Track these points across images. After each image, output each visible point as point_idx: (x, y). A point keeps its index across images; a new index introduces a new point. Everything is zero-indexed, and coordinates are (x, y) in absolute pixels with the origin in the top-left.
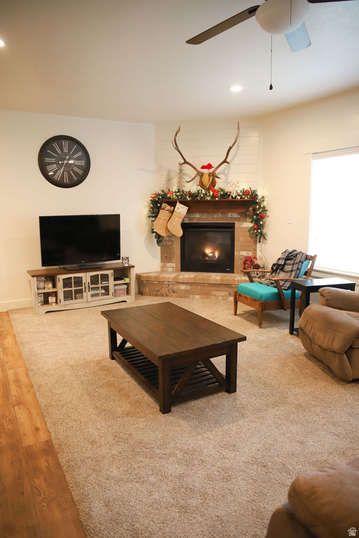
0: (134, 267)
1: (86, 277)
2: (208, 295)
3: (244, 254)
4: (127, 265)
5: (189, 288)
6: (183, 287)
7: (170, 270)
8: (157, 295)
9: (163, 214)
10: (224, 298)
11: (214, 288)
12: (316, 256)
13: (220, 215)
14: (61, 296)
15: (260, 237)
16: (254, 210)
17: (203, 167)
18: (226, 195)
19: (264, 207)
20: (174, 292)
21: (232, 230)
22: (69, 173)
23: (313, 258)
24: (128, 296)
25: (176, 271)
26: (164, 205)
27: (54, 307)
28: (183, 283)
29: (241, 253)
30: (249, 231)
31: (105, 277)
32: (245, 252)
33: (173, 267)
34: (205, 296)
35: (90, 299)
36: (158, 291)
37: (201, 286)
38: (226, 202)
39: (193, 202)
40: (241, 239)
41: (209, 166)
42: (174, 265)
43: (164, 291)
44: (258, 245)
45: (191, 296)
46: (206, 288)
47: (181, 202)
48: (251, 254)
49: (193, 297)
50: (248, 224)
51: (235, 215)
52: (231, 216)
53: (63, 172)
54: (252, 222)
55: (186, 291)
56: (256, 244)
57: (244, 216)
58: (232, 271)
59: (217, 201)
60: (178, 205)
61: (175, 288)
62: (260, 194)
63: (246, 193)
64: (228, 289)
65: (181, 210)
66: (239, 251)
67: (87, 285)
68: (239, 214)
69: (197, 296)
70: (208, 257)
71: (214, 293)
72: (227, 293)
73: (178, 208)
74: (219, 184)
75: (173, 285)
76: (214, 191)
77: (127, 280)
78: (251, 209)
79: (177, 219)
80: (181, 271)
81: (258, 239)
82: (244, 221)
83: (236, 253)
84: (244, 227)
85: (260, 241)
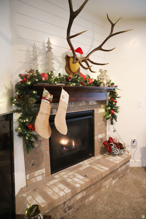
3: (100, 136)
7: (40, 178)
10: (110, 183)
13: (84, 104)
15: (112, 120)
25: (47, 176)
33: (43, 174)
34: (97, 193)
37: (95, 184)
40: (99, 124)
42: (43, 171)
46: (98, 184)
48: (103, 135)
50: (102, 110)
51: (94, 103)
57: (100, 103)
58: (93, 155)
60: (63, 93)
66: (97, 135)
69: (91, 198)
70: (64, 146)
71: (104, 185)
73: (64, 98)
80: (51, 174)
81: (109, 121)
82: (100, 107)
83: (96, 138)
84: (100, 113)
85: (112, 123)
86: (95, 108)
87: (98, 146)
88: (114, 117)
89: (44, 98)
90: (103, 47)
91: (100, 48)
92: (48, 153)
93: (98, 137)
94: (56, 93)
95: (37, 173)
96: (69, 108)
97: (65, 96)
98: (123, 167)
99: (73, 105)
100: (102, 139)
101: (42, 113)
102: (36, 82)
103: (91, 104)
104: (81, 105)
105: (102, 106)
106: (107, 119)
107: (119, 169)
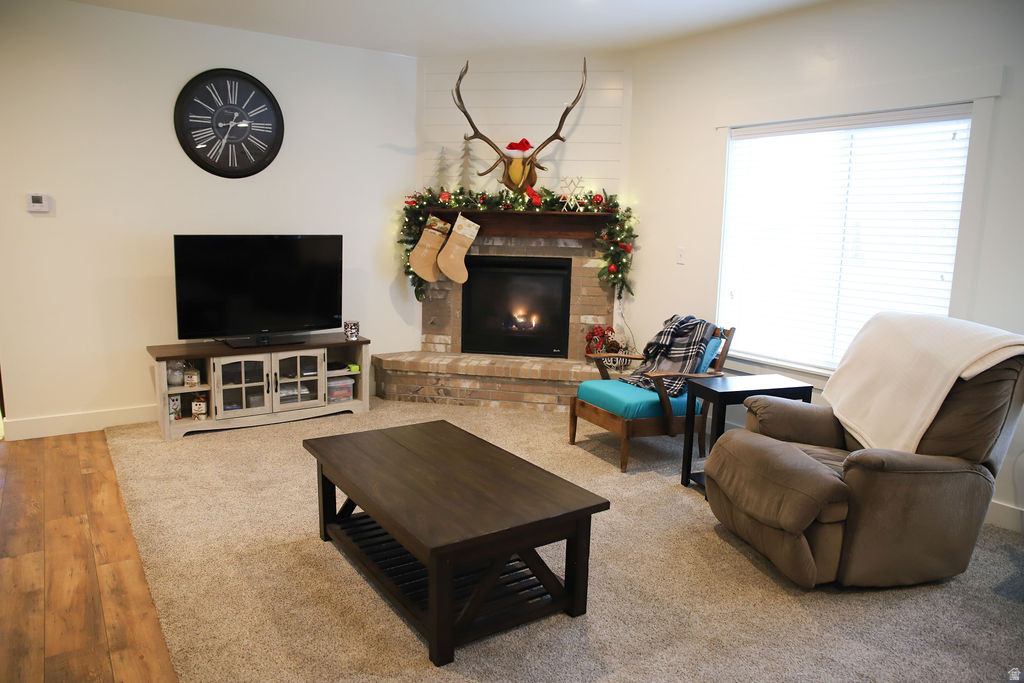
0: (368, 342)
1: (271, 362)
2: (515, 400)
3: (589, 320)
4: (354, 339)
5: (478, 386)
6: (466, 384)
7: (441, 348)
8: (413, 400)
9: (430, 237)
10: (549, 406)
11: (527, 389)
12: (733, 330)
13: (542, 243)
14: (218, 399)
15: (621, 288)
16: (612, 235)
17: (512, 146)
18: (556, 203)
19: (630, 230)
20: (447, 393)
21: (565, 273)
22: (239, 147)
23: (728, 334)
24: (356, 401)
25: (453, 351)
26: (432, 219)
27: (202, 423)
28: (466, 377)
29: (583, 319)
30: (600, 276)
31: (310, 364)
32: (590, 317)
33: (447, 344)
34: (509, 403)
35: (278, 406)
36: (416, 392)
37: (503, 383)
38: (555, 216)
39: (491, 216)
40: (584, 291)
41: (524, 145)
42: (448, 339)
43: (428, 391)
44: (617, 303)
45: (482, 403)
46: (513, 388)
47: (466, 215)
48: (601, 321)
49: (487, 405)
50: (598, 263)
51: (573, 244)
52: (566, 245)
53: (227, 145)
54: (605, 258)
55: (472, 393)
56: (611, 301)
57: (590, 246)
58: (564, 354)
59: (537, 215)
60: (461, 220)
61: (451, 385)
62: (623, 203)
63: (595, 200)
64: (556, 390)
65: (466, 229)
66: (579, 315)
67: (272, 379)
68: (580, 241)
69: (494, 404)
70: (517, 324)
71: (528, 397)
72: (554, 398)
73: (460, 227)
74: (543, 181)
75: (447, 379)
76: (532, 194)
77: (354, 369)
78: (604, 232)
79: (457, 247)
80: (463, 351)
81: (616, 291)
82: (592, 255)
83: (572, 319)
84: (590, 269)
85: (620, 296)
86: (575, 255)
88: (625, 286)
89: (430, 227)
92: (458, 314)
93: (582, 320)
95: (437, 338)
96: (472, 248)
97: (465, 225)
103: (563, 246)
104: (534, 245)
105: (598, 253)
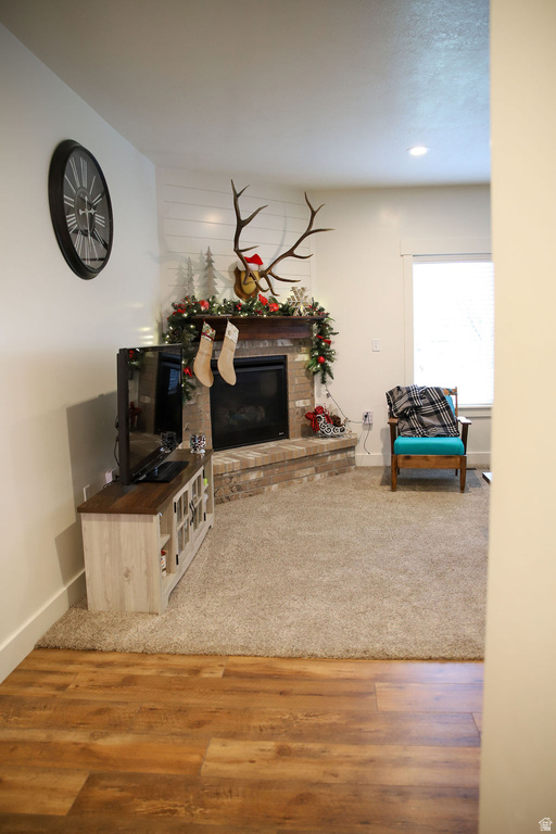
1: (190, 489)
2: (287, 479)
3: (300, 403)
4: (203, 452)
5: (262, 475)
6: (253, 476)
9: (206, 344)
10: (310, 477)
11: (296, 467)
12: (455, 387)
13: (267, 344)
14: (177, 545)
15: (323, 375)
19: (330, 329)
20: (239, 488)
21: (281, 367)
23: (454, 392)
26: (206, 327)
30: (305, 368)
32: (301, 401)
34: (285, 483)
37: (279, 467)
38: (284, 321)
39: (245, 322)
40: (296, 381)
41: (256, 259)
45: (266, 489)
46: (286, 469)
47: (233, 323)
48: (308, 403)
49: (269, 490)
50: (303, 357)
51: (287, 343)
52: (283, 344)
54: (309, 353)
55: (258, 482)
56: (313, 386)
57: (299, 343)
58: (287, 436)
60: (230, 327)
61: (242, 480)
65: (233, 334)
66: (294, 401)
68: (291, 340)
69: (274, 487)
71: (297, 473)
73: (230, 334)
75: (239, 476)
81: (318, 378)
82: (299, 352)
83: (291, 405)
84: (299, 362)
85: (323, 382)
86: (289, 352)
87: (295, 421)
88: (326, 370)
89: (205, 334)
90: (295, 252)
91: (290, 253)
92: (208, 415)
93: (297, 404)
94: (219, 327)
96: (237, 352)
97: (232, 332)
98: (339, 457)
99: (247, 345)
100: (303, 409)
101: (202, 353)
102: (194, 314)
103: (280, 345)
104: (261, 346)
105: (304, 349)
106: (315, 373)
107: (330, 458)
